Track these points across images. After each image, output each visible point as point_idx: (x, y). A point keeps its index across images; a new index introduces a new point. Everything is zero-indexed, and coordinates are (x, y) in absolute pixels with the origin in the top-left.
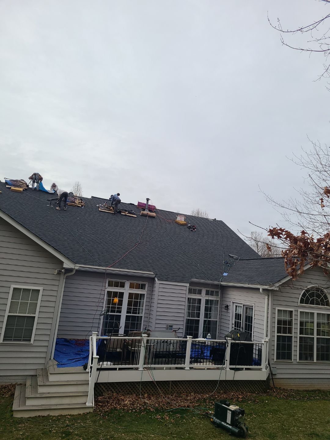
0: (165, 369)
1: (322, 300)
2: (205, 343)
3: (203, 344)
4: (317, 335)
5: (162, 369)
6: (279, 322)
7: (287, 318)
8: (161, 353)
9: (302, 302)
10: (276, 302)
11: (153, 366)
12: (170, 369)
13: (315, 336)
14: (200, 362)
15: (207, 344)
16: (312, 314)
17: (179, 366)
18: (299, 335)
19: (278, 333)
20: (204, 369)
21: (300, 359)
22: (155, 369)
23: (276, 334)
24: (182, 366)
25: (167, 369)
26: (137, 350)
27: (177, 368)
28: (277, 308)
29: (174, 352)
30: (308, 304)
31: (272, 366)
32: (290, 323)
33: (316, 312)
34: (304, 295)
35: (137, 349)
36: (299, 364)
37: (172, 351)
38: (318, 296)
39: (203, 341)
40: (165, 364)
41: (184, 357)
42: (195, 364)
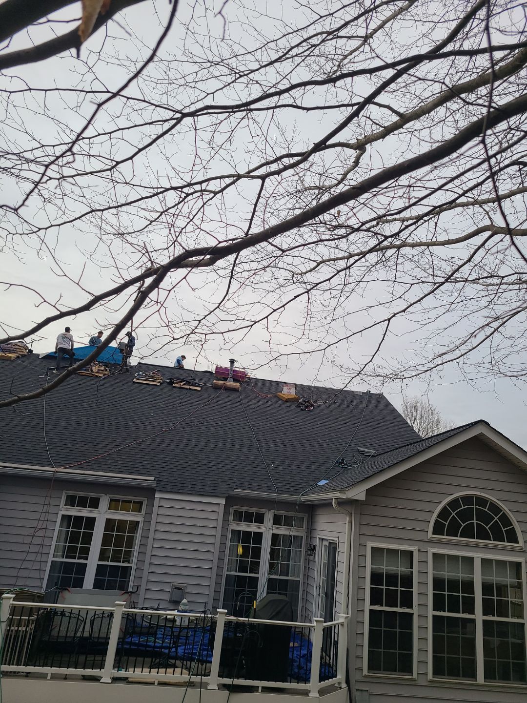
0: (49, 677)
1: (496, 527)
2: (174, 621)
3: (169, 624)
4: (484, 614)
5: (43, 676)
6: (376, 577)
7: (400, 569)
9: (438, 529)
10: (366, 530)
11: (22, 668)
12: (66, 678)
13: (479, 617)
15: (178, 623)
16: (469, 561)
17: (88, 672)
18: (431, 613)
19: (372, 604)
20: (152, 684)
21: (436, 672)
22: (27, 675)
23: (367, 607)
24: (96, 672)
25: (54, 677)
27: (85, 678)
28: (370, 544)
30: (457, 537)
31: (355, 687)
32: (408, 581)
33: (478, 556)
34: (444, 514)
36: (432, 684)
37: (70, 637)
38: (484, 517)
39: (168, 617)
40: (60, 668)
41: (104, 652)
42: (138, 671)
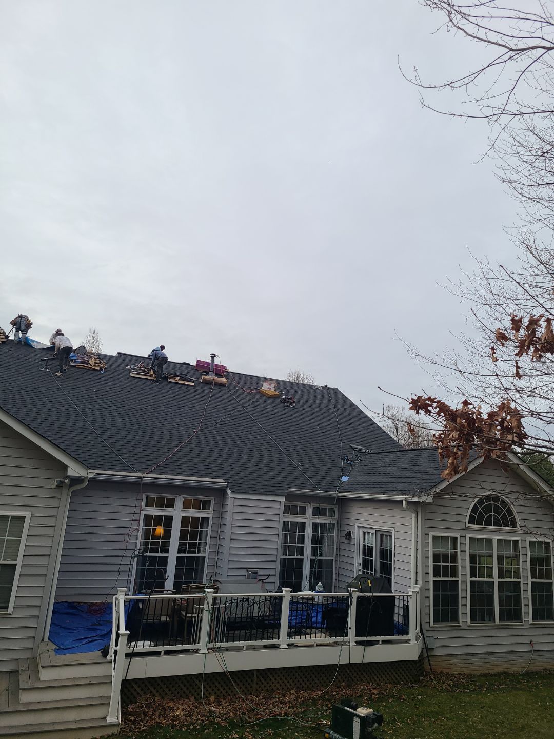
0: (244, 649)
1: (504, 517)
2: (313, 599)
3: (310, 602)
4: (499, 578)
5: (240, 649)
6: (436, 557)
7: (450, 550)
8: (238, 621)
9: (471, 521)
10: (429, 524)
11: (224, 644)
12: (254, 648)
13: (496, 580)
14: (306, 634)
15: (316, 600)
16: (490, 541)
17: (269, 642)
18: (469, 579)
19: (434, 576)
20: (313, 646)
21: (473, 619)
22: (227, 649)
23: (432, 579)
24: (275, 641)
25: (249, 648)
26: (196, 617)
27: (265, 647)
28: (432, 534)
29: (260, 618)
30: (482, 525)
31: (426, 634)
32: (454, 558)
33: (495, 537)
34: (475, 509)
35: (196, 615)
36: (470, 628)
37: (256, 617)
38: (498, 510)
39: (309, 597)
40: (245, 641)
41: (278, 626)
42: (298, 637)
